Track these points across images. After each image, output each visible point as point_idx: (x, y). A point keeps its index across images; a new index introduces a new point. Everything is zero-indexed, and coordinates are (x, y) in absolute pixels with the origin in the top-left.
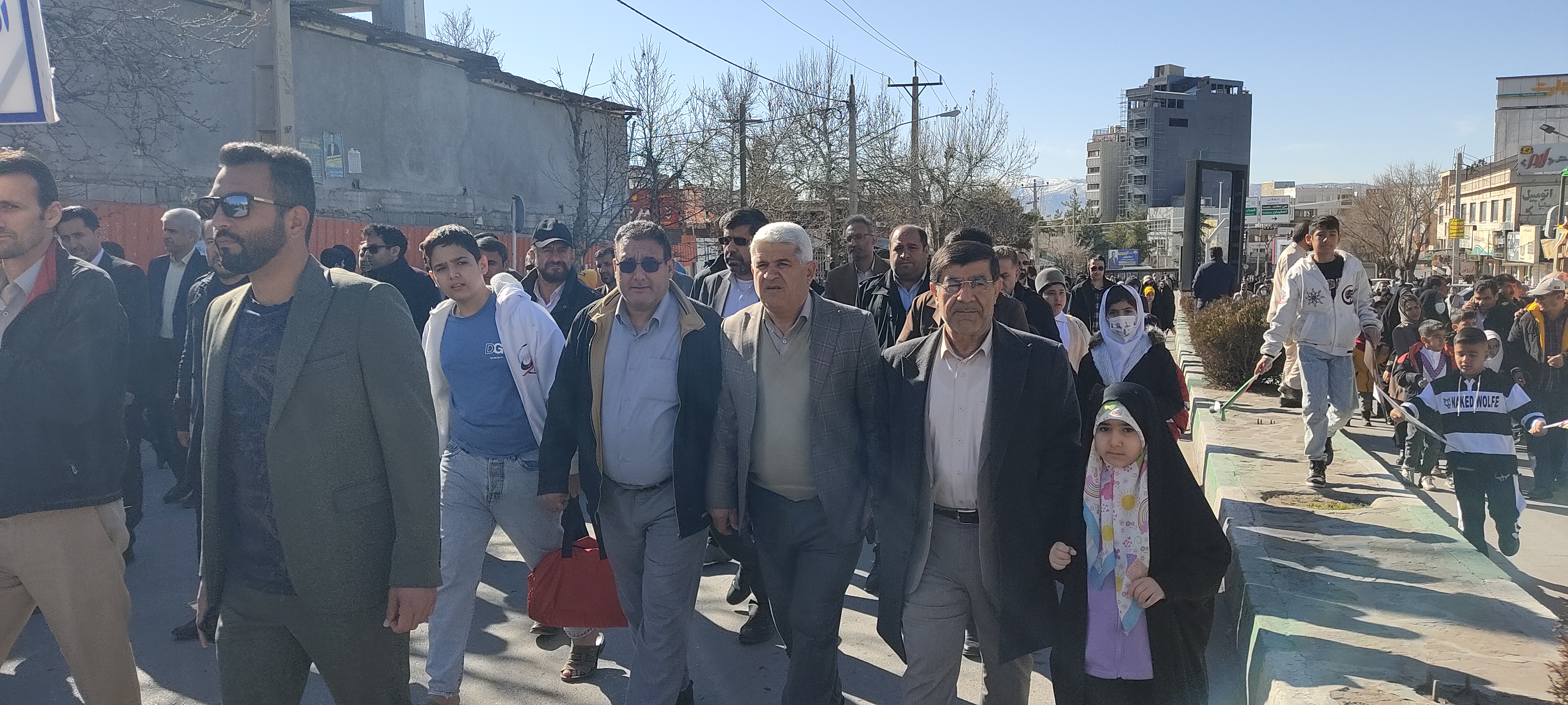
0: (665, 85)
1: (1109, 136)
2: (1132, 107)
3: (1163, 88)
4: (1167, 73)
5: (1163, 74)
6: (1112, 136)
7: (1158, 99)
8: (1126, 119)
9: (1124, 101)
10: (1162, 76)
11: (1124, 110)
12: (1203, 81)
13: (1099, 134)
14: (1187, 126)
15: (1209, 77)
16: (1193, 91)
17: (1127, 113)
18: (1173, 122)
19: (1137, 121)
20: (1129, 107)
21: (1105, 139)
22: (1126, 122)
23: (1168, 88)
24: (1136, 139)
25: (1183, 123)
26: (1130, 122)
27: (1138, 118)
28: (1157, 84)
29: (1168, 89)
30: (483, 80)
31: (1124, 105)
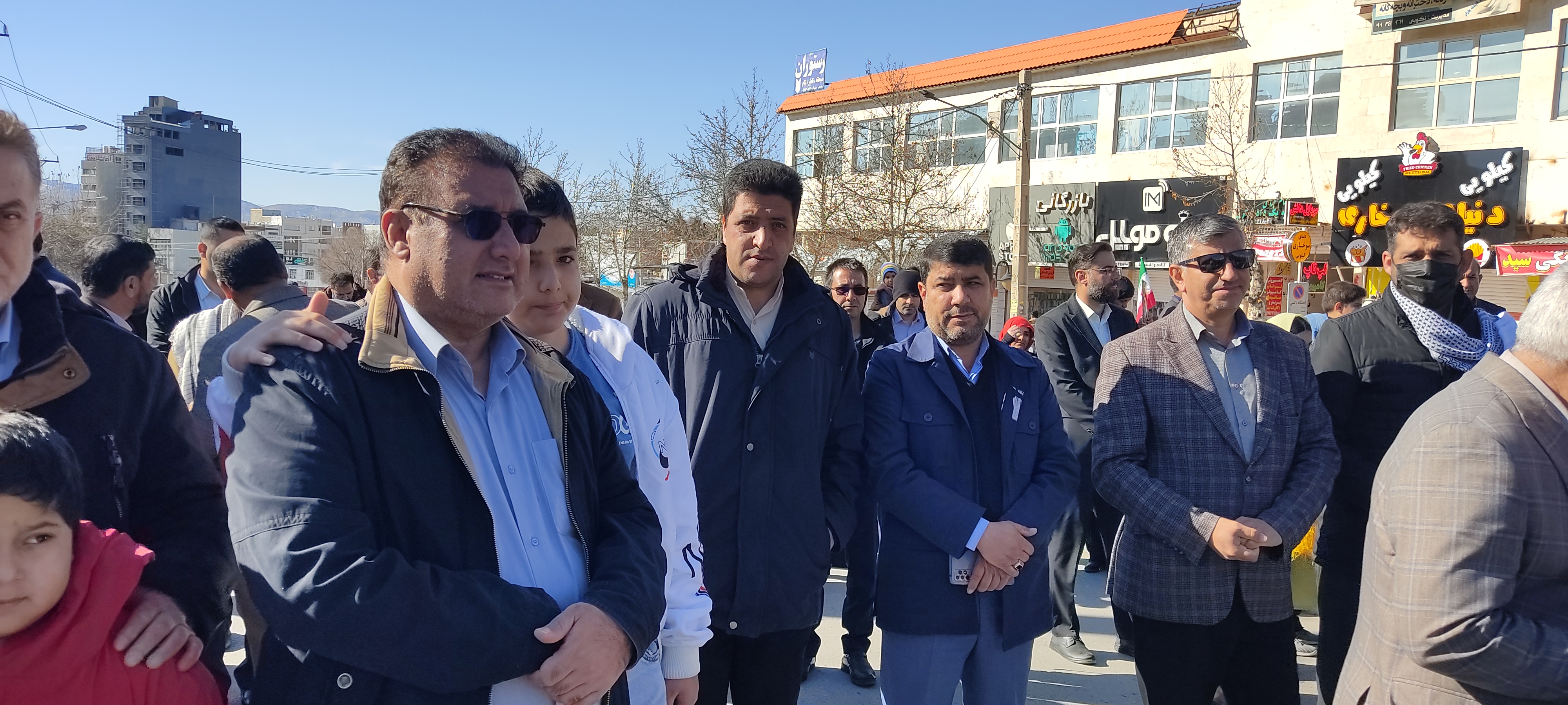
1: (103, 156)
2: (129, 132)
3: (158, 117)
4: (161, 104)
5: (157, 105)
6: (108, 156)
7: (154, 128)
8: (123, 143)
9: (120, 126)
10: (157, 107)
11: (120, 133)
12: (196, 115)
13: (92, 152)
14: (183, 156)
15: (200, 112)
16: (187, 125)
17: (123, 137)
18: (169, 151)
19: (134, 146)
20: (126, 132)
21: (100, 159)
22: (123, 146)
23: (163, 118)
24: (134, 163)
25: (179, 152)
26: (128, 147)
27: (135, 143)
28: (151, 113)
29: (163, 120)
31: (120, 129)
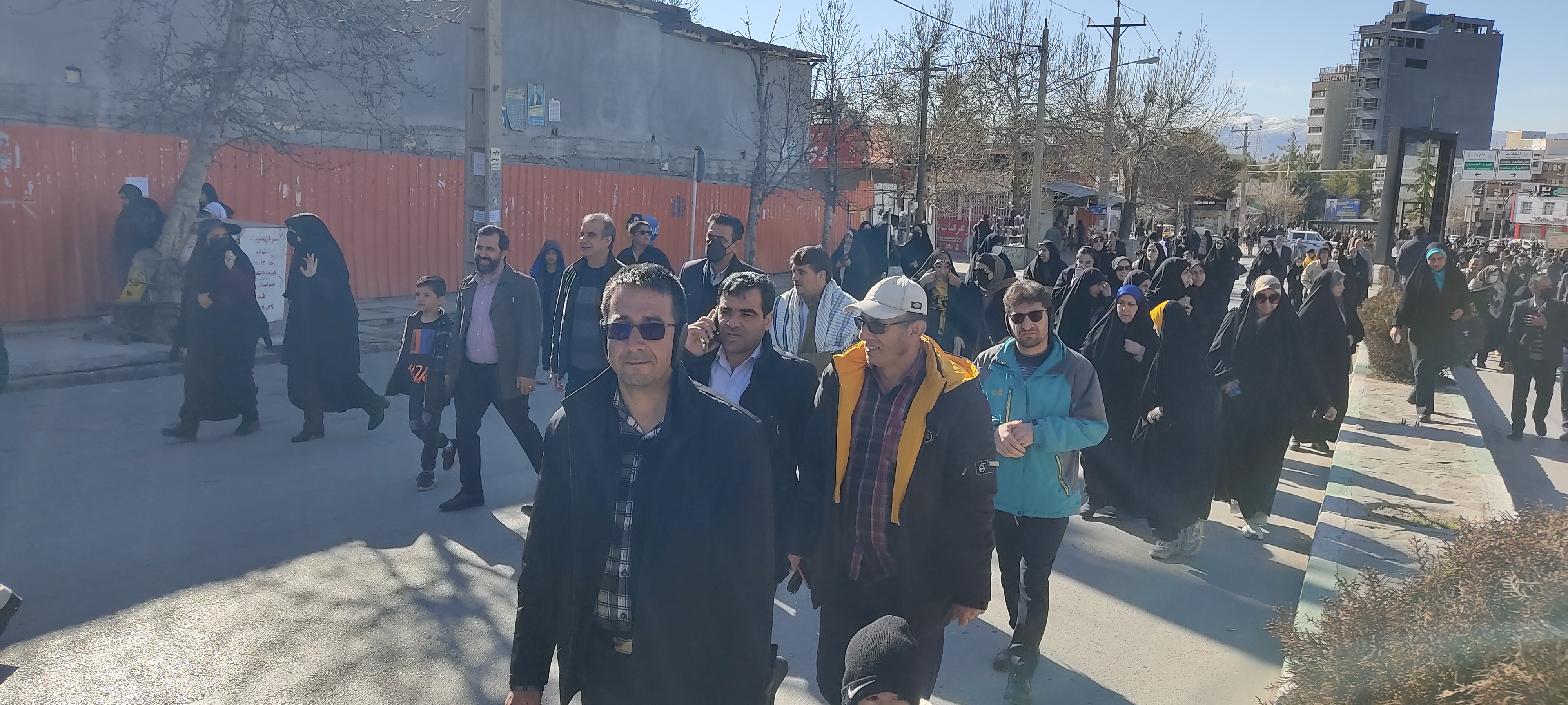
0: (850, 34)
1: (1337, 76)
2: (1365, 45)
3: (1402, 25)
4: (1407, 9)
5: (1402, 10)
6: (1341, 76)
7: (1394, 37)
8: (1358, 58)
9: (1356, 38)
10: (1402, 13)
11: (1356, 47)
12: (1448, 18)
13: (1326, 72)
14: (1426, 68)
15: (1455, 14)
16: (1435, 30)
17: (1359, 51)
18: (1410, 63)
19: (1370, 60)
20: (1362, 45)
21: (1333, 79)
22: (1358, 61)
23: (1407, 24)
24: (1367, 80)
25: (1421, 64)
26: (1362, 61)
27: (1371, 57)
28: (1394, 21)
29: (1407, 27)
30: (676, 31)
31: (1356, 42)
